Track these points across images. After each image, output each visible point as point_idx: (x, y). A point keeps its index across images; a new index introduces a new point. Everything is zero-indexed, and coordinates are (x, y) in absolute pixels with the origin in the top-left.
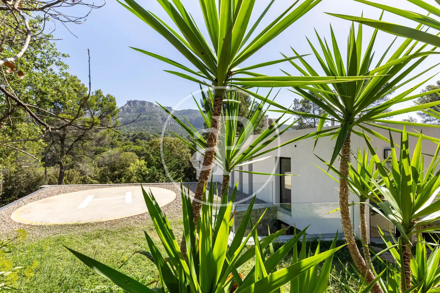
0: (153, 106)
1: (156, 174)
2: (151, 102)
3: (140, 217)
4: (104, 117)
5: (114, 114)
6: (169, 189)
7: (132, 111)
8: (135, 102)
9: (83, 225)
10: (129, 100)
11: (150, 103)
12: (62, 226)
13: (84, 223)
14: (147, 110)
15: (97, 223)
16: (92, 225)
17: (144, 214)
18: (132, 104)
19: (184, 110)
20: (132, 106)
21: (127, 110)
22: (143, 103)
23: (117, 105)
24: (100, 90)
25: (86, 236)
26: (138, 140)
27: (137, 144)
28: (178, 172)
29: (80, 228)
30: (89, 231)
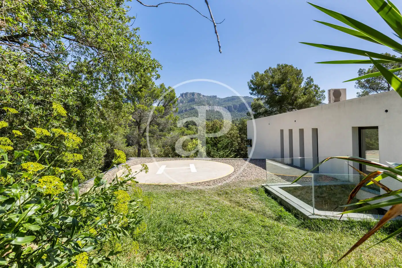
0: (201, 96)
1: (211, 152)
2: (200, 93)
3: (207, 183)
4: (167, 105)
5: (174, 103)
6: (225, 163)
7: (184, 102)
8: (186, 94)
9: (163, 186)
10: (182, 93)
11: (198, 93)
12: (148, 185)
13: (164, 184)
14: (196, 100)
15: (173, 185)
16: (170, 186)
17: (210, 181)
18: (184, 96)
19: (228, 97)
20: (184, 98)
21: (181, 101)
22: (193, 94)
23: (176, 95)
24: (163, 84)
25: (167, 194)
26: (190, 126)
27: (190, 129)
28: (229, 151)
29: (162, 188)
30: (169, 190)
